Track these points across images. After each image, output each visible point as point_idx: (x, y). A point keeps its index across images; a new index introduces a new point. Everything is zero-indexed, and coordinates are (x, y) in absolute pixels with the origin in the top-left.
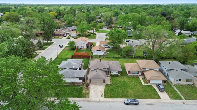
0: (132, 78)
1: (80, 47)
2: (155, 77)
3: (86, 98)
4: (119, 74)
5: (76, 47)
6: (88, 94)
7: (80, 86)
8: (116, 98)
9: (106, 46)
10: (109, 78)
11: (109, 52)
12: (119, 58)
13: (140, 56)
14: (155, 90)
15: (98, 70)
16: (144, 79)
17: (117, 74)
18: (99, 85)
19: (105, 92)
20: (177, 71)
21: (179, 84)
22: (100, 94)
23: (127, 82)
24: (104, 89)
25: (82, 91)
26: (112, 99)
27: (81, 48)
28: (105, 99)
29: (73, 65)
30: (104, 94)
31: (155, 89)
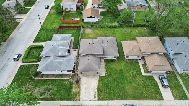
0: (131, 63)
1: (69, 9)
2: (158, 67)
3: (76, 100)
4: (114, 59)
5: (64, 9)
6: (79, 93)
7: (70, 80)
8: (112, 100)
9: (99, 6)
10: (103, 64)
11: (103, 17)
12: (115, 27)
13: (140, 24)
14: (156, 85)
15: (90, 56)
16: (145, 65)
17: (113, 58)
18: (92, 78)
19: (99, 89)
20: (186, 56)
21: (185, 73)
22: (92, 94)
23: (125, 71)
24: (97, 85)
25: (72, 89)
26: (107, 101)
27: (70, 11)
28: (99, 101)
29: (59, 51)
30: (97, 94)
31: (157, 83)
